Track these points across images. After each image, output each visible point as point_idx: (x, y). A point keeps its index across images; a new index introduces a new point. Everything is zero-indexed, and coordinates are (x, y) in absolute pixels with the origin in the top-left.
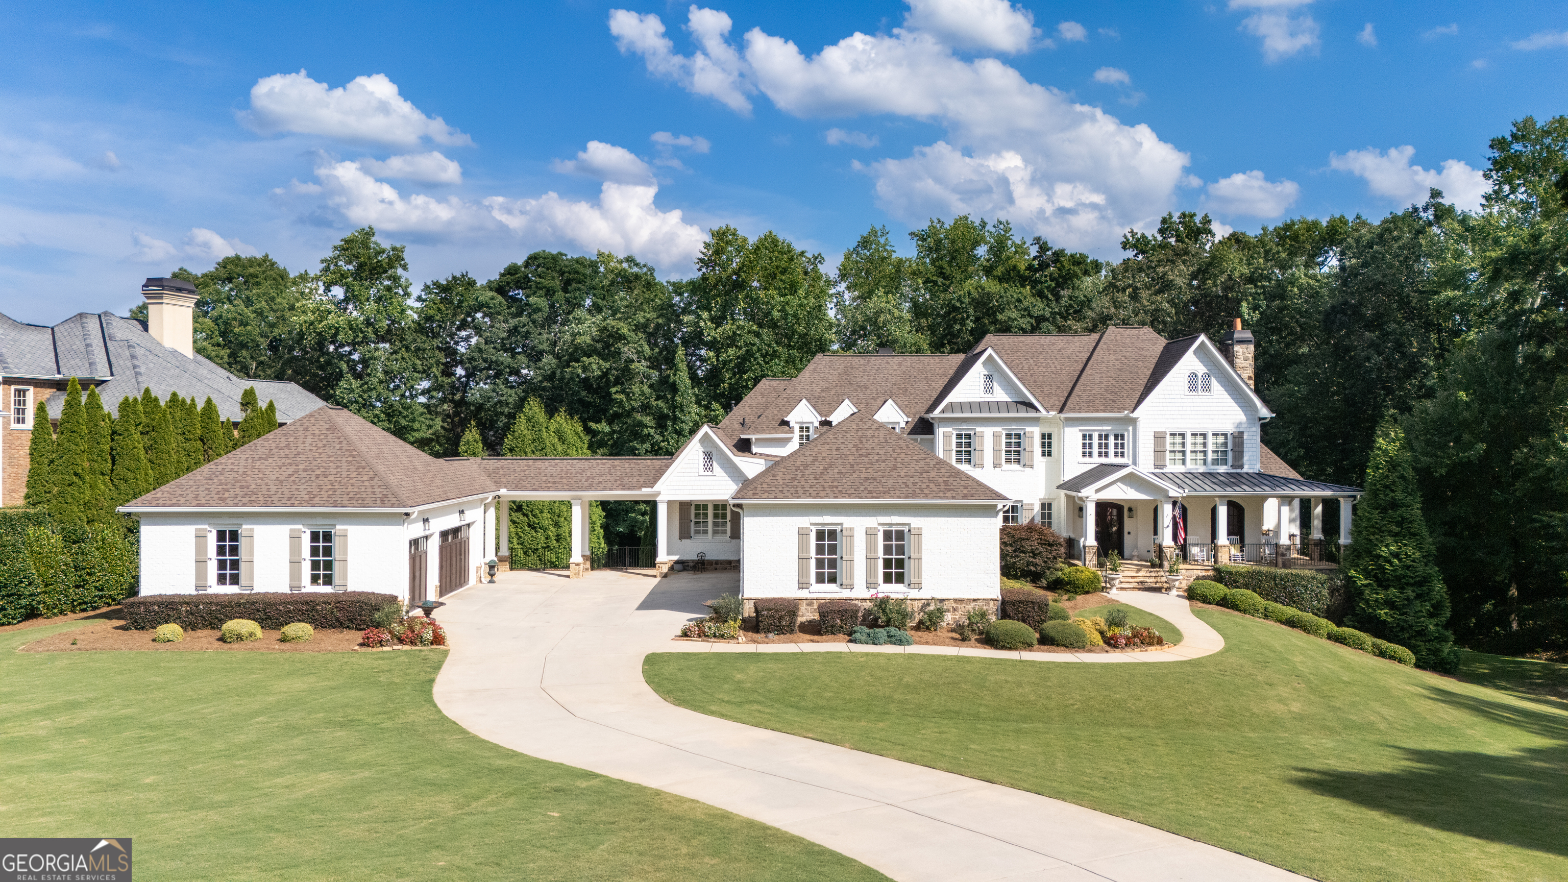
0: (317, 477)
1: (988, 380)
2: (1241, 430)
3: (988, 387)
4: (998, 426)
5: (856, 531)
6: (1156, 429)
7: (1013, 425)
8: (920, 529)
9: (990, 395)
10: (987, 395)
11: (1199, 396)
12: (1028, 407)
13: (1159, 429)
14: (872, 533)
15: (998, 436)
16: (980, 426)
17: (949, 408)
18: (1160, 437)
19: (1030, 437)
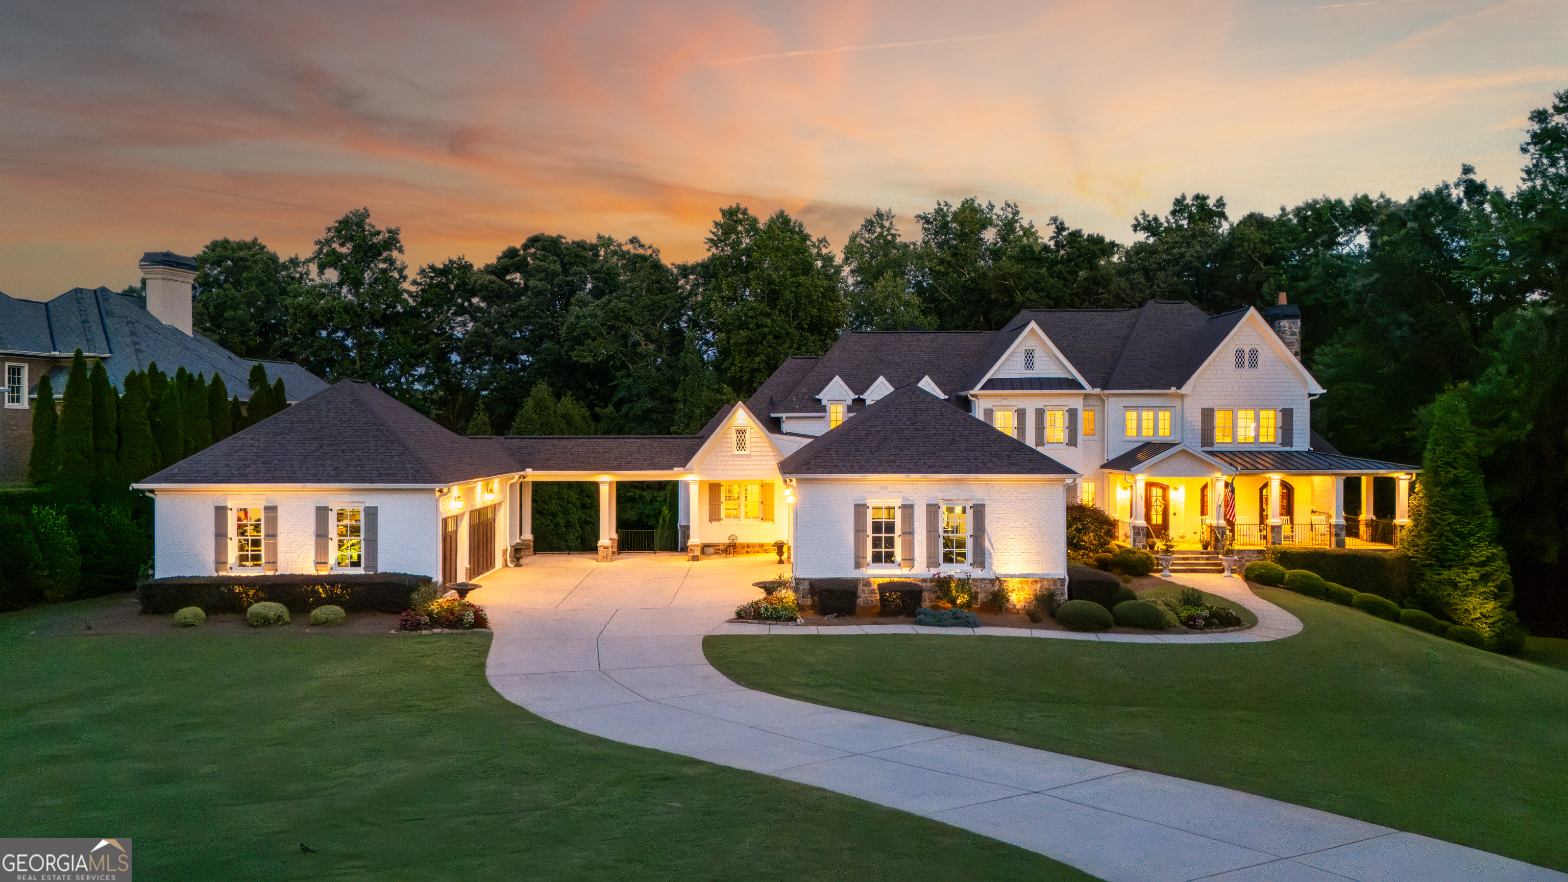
0: (343, 451)
1: (1029, 356)
2: (1290, 407)
3: (1029, 363)
4: (1040, 403)
5: (916, 508)
6: (1204, 406)
7: (1056, 401)
8: (983, 505)
9: (1031, 371)
10: (1028, 371)
11: (1246, 372)
12: (1072, 384)
13: (1207, 406)
14: (932, 510)
15: (1040, 414)
16: (1022, 403)
17: (992, 384)
18: (1208, 415)
19: (1073, 414)
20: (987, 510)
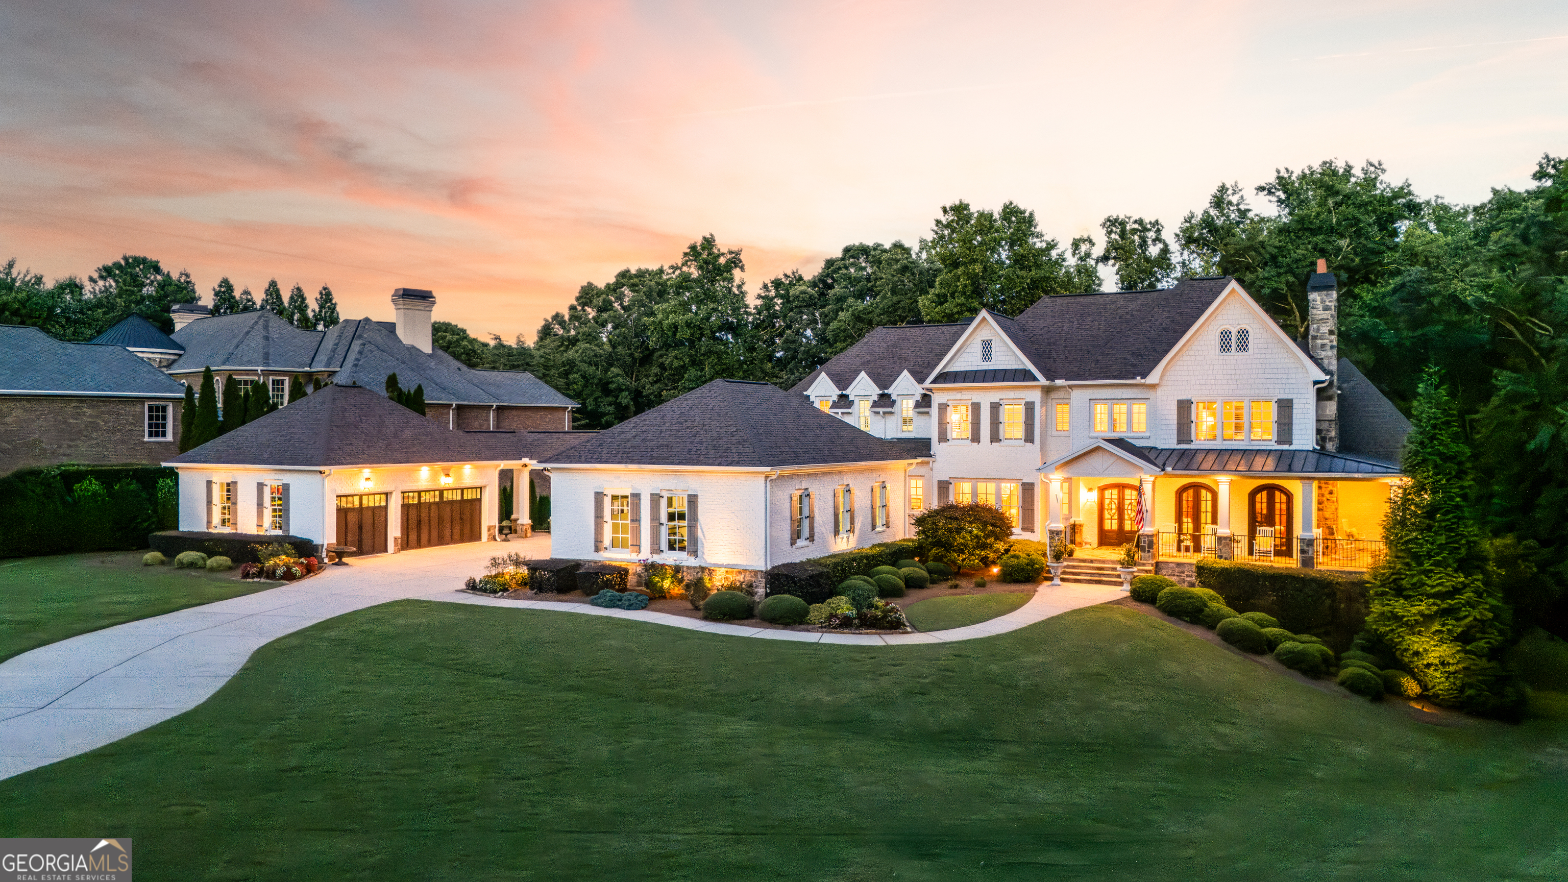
1: (987, 346)
2: (1290, 397)
3: (987, 354)
4: (995, 397)
5: (642, 497)
6: (1180, 398)
7: (1011, 394)
8: (696, 496)
9: (989, 363)
10: (985, 363)
11: (1234, 355)
12: (1026, 375)
13: (1184, 398)
14: (655, 498)
15: (995, 408)
16: (976, 397)
17: (943, 377)
18: (1184, 407)
19: (1030, 408)
20: (700, 500)
